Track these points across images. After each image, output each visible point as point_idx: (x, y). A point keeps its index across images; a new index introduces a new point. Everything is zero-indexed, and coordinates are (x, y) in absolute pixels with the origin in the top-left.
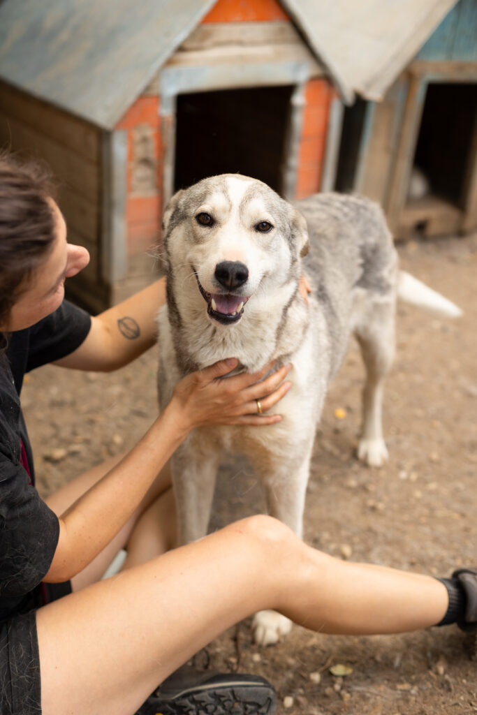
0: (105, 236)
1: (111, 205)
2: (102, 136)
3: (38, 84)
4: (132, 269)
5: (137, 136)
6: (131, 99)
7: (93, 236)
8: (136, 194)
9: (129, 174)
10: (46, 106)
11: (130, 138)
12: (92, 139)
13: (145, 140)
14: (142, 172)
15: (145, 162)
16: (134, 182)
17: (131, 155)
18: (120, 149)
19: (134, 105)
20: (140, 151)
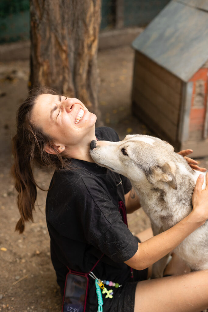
0: (180, 124)
1: (184, 111)
2: (183, 84)
3: (160, 60)
4: (190, 137)
5: (197, 84)
6: (196, 70)
7: (176, 122)
8: (195, 107)
9: (193, 99)
10: (162, 69)
11: (195, 85)
12: (179, 84)
13: (200, 86)
14: (198, 98)
15: (200, 94)
16: (195, 102)
17: (194, 92)
18: (190, 90)
19: (197, 72)
20: (198, 90)
